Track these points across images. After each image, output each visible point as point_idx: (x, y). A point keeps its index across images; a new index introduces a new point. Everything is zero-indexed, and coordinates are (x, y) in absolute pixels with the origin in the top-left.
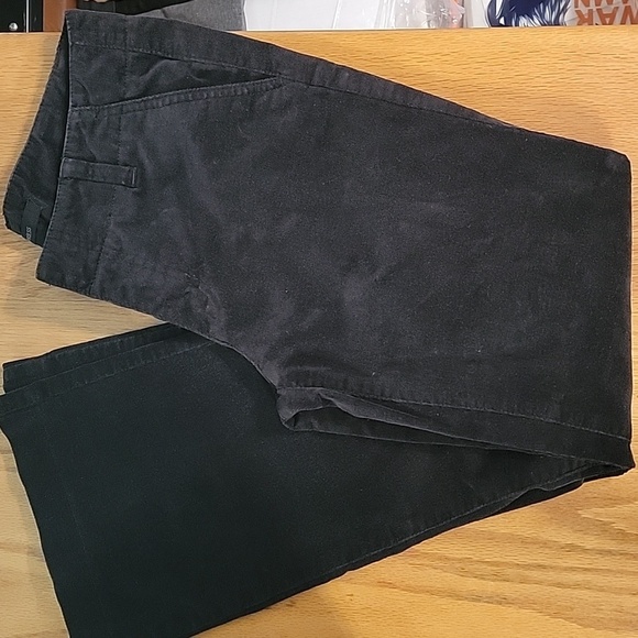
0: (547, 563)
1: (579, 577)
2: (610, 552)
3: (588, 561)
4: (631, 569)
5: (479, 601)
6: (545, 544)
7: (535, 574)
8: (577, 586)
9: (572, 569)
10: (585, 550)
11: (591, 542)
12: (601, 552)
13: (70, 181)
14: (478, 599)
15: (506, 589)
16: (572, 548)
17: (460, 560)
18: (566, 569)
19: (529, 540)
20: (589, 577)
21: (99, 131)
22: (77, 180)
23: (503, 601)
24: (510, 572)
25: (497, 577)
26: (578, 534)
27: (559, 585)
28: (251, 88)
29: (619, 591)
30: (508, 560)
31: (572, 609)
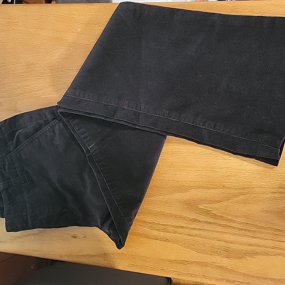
0: (185, 226)
1: (197, 232)
2: (210, 222)
3: (201, 226)
4: (217, 230)
5: (157, 240)
6: (184, 218)
7: (180, 230)
8: (196, 236)
9: (194, 229)
10: (200, 221)
11: (202, 218)
12: (206, 222)
13: (5, 191)
14: (157, 239)
15: (168, 235)
16: (195, 220)
17: (150, 223)
18: (192, 229)
19: (178, 216)
20: (201, 232)
21: (7, 168)
22: (7, 189)
23: (167, 240)
24: (170, 229)
25: (165, 230)
26: (197, 215)
27: (189, 235)
28: (51, 125)
29: (213, 239)
30: (169, 224)
31: (194, 245)
